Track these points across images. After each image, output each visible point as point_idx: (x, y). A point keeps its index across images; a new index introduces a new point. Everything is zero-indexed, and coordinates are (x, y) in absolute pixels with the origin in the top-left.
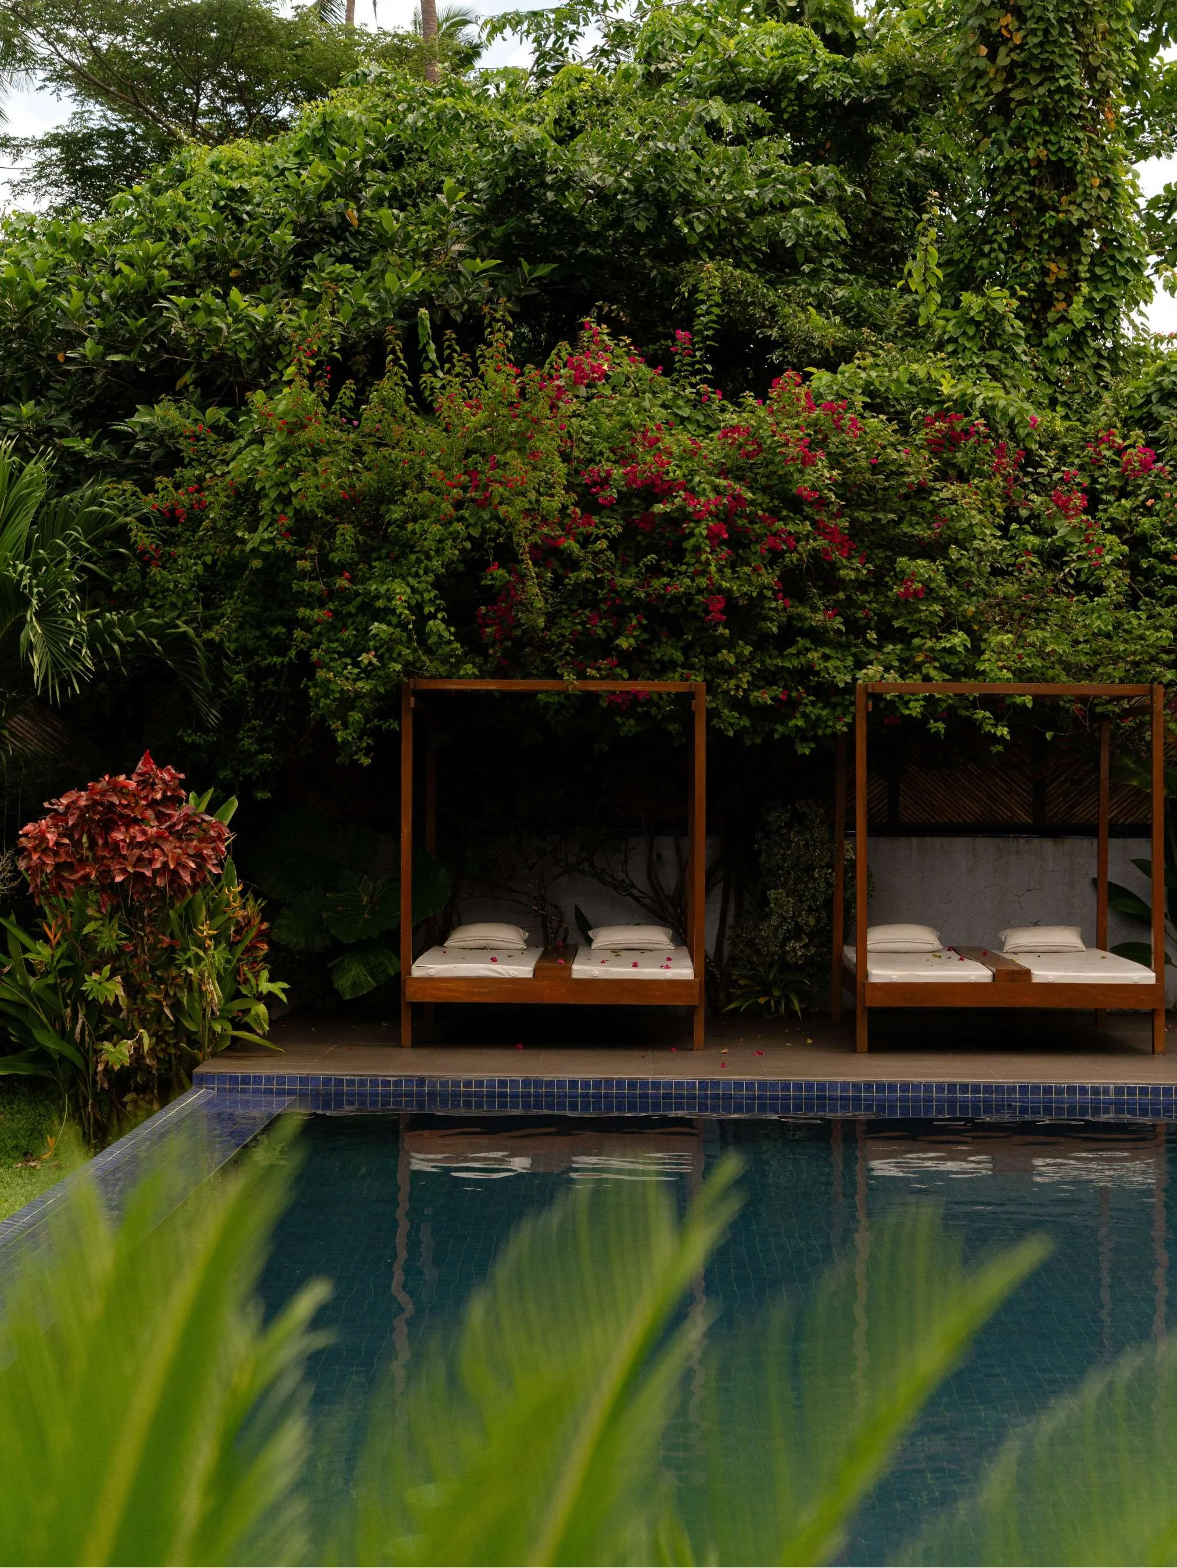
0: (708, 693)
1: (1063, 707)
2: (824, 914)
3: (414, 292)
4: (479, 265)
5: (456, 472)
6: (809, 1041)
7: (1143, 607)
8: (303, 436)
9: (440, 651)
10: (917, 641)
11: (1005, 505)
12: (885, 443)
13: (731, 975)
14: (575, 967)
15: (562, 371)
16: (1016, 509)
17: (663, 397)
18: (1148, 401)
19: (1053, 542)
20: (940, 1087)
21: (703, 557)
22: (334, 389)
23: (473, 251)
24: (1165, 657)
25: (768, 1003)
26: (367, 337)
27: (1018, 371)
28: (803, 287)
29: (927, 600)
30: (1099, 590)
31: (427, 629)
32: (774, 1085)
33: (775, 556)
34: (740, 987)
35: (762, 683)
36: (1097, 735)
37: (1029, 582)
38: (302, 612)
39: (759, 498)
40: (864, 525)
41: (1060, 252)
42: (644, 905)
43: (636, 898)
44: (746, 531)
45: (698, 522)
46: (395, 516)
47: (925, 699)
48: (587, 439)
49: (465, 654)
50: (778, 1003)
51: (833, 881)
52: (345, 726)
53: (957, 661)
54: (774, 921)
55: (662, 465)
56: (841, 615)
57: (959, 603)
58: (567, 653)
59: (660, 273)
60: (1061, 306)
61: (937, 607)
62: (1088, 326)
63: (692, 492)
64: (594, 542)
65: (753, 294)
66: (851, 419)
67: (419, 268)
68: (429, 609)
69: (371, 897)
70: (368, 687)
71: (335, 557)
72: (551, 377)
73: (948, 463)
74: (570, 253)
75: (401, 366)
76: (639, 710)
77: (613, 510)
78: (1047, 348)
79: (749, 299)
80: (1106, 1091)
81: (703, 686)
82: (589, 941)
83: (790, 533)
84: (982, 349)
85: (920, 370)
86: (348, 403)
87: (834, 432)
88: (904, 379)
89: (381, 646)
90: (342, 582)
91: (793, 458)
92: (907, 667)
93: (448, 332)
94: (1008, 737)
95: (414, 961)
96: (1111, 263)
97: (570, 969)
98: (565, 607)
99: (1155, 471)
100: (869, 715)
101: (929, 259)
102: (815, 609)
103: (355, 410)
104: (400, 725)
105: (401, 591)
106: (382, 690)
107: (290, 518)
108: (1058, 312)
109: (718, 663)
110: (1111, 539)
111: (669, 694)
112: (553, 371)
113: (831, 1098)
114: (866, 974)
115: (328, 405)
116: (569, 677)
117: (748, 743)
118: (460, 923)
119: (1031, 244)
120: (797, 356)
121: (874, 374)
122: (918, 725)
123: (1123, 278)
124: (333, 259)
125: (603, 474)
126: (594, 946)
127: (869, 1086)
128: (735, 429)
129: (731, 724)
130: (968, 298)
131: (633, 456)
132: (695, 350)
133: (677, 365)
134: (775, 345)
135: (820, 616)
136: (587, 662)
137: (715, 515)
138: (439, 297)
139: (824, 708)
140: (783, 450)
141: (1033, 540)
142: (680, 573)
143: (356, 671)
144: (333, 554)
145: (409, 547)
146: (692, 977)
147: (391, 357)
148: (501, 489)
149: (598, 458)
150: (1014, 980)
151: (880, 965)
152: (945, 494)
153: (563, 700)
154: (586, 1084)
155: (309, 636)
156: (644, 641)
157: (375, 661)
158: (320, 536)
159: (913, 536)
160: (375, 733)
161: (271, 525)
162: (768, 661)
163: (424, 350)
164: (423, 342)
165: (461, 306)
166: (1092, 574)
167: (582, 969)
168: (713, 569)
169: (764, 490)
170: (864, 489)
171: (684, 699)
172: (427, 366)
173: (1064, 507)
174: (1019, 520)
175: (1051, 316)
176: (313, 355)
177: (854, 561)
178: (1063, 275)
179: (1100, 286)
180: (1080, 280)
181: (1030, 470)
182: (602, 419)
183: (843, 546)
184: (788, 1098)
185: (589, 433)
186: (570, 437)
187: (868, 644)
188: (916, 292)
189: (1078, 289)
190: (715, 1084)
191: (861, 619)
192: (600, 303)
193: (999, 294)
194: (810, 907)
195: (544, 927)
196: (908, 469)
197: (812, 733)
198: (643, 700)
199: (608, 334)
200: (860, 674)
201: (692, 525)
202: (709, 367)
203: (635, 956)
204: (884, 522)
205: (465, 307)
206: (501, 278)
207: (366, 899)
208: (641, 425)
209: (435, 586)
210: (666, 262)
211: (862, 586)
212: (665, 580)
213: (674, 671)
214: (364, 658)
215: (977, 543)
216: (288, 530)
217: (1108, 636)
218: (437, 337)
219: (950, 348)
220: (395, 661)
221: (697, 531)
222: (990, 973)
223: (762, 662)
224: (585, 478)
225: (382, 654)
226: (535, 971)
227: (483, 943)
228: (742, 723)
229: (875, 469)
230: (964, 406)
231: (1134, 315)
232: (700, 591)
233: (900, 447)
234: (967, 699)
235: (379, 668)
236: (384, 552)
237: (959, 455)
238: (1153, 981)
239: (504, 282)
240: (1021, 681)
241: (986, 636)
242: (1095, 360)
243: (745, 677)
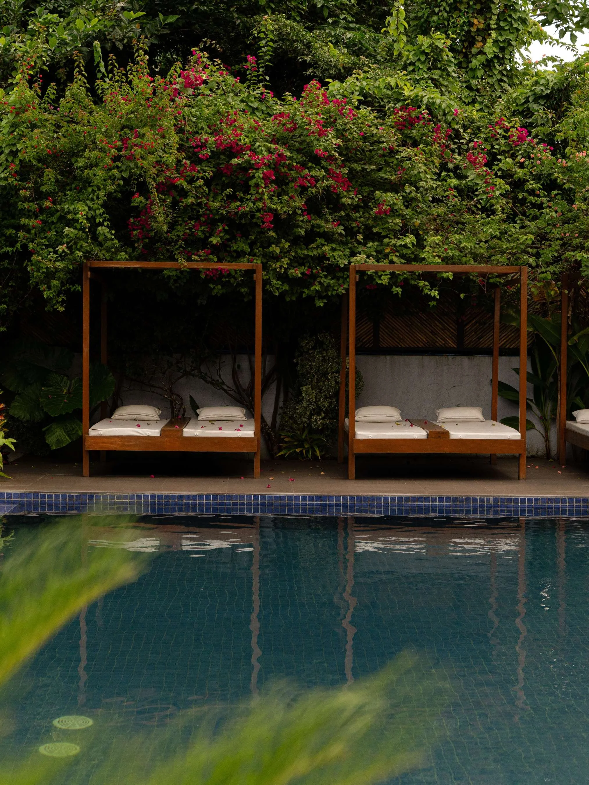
0: (264, 270)
1: (472, 280)
2: (334, 400)
3: (94, 31)
4: (133, 15)
5: (114, 139)
6: (323, 473)
7: (518, 222)
8: (24, 116)
9: (106, 245)
10: (386, 240)
11: (440, 161)
12: (370, 124)
13: (281, 435)
14: (185, 430)
15: (177, 80)
16: (446, 164)
17: (242, 96)
18: (527, 101)
19: (466, 183)
20: (393, 499)
21: (260, 190)
22: (44, 89)
23: (131, 7)
24: (530, 250)
25: (301, 452)
26: (66, 58)
27: (449, 82)
28: (327, 31)
29: (393, 216)
30: (494, 212)
31: (97, 232)
32: (297, 497)
33: (303, 189)
34: (286, 443)
35: (296, 265)
36: (493, 296)
37: (454, 206)
38: (23, 221)
39: (294, 155)
40: (358, 172)
41: (480, 12)
42: (230, 395)
43: (225, 391)
44: (287, 175)
45: (257, 169)
46: (80, 164)
47: (391, 274)
48: (194, 120)
49: (121, 246)
50: (307, 452)
51: (339, 380)
52: (49, 288)
53: (409, 252)
54: (305, 404)
55: (237, 136)
56: (343, 225)
57: (411, 218)
58: (181, 246)
59: (242, 22)
60: (480, 45)
61: (398, 221)
62: (496, 57)
63: (254, 152)
64: (196, 181)
65: (297, 35)
66: (349, 109)
67: (98, 17)
68: (99, 220)
69: (69, 390)
70: (62, 266)
71: (44, 189)
72: (171, 83)
73: (407, 136)
74: (188, 9)
75: (83, 75)
76: (224, 280)
77: (209, 162)
78: (471, 69)
79: (294, 38)
80: (488, 500)
81: (261, 267)
82: (197, 415)
83: (312, 176)
84: (429, 69)
85: (392, 81)
86: (53, 97)
87: (340, 117)
88: (382, 86)
89: (71, 241)
90: (47, 203)
91: (313, 132)
92: (380, 256)
93: (111, 55)
94: (438, 297)
95: (90, 427)
96: (509, 19)
97: (182, 431)
98: (180, 219)
99: (527, 142)
100: (357, 284)
101: (400, 16)
102: (327, 221)
103: (56, 101)
104: (82, 288)
105: (82, 207)
106: (71, 267)
107: (17, 165)
108: (478, 48)
109: (270, 252)
110: (500, 182)
111: (240, 271)
112: (172, 80)
113: (330, 505)
114: (354, 434)
115: (41, 97)
116: (182, 261)
117: (288, 299)
118: (123, 405)
119: (462, 8)
120: (321, 73)
121: (364, 83)
122: (387, 289)
123: (516, 28)
124: (47, 11)
125: (203, 141)
126: (199, 418)
127: (352, 498)
128: (282, 115)
129: (277, 289)
130: (421, 39)
131: (221, 130)
132: (259, 68)
133: (249, 77)
134: (310, 65)
135: (330, 225)
136: (193, 252)
137: (269, 166)
138: (109, 34)
139: (332, 279)
140: (308, 127)
141: (454, 182)
142: (247, 200)
143: (55, 256)
144: (43, 187)
145: (88, 182)
146: (253, 436)
147: (77, 69)
148: (139, 150)
149: (200, 131)
150: (439, 437)
151: (363, 429)
152: (404, 154)
153: (178, 273)
154: (188, 497)
155: (28, 235)
156: (228, 240)
157: (66, 250)
158: (35, 176)
159: (386, 179)
160: (67, 292)
161: (5, 169)
162: (299, 251)
163: (98, 66)
164: (97, 61)
165: (123, 40)
166: (488, 202)
167: (189, 431)
168: (266, 197)
169: (299, 151)
170: (359, 151)
171: (249, 273)
172: (99, 75)
173: (473, 162)
174: (448, 170)
175: (474, 50)
176: (33, 67)
177: (351, 193)
178: (481, 26)
179: (503, 33)
180: (491, 29)
181: (456, 141)
182: (204, 109)
183: (345, 184)
184: (305, 505)
185: (196, 116)
186: (184, 119)
187: (359, 243)
188: (393, 36)
189: (490, 35)
190: (263, 497)
191: (354, 227)
192: (205, 39)
193: (440, 37)
194: (326, 396)
195: (172, 408)
196: (383, 139)
197: (325, 294)
198: (225, 274)
199: (208, 58)
200: (353, 259)
201: (254, 171)
202: (268, 78)
203: (221, 424)
204: (369, 170)
205: (126, 41)
206: (147, 23)
207: (65, 391)
208: (226, 112)
209: (103, 206)
210: (246, 16)
211: (356, 208)
212: (238, 203)
213: (244, 257)
214: (60, 248)
215: (422, 183)
216: (16, 172)
217: (500, 239)
218: (105, 58)
219: (410, 68)
220: (79, 250)
221: (257, 175)
222: (425, 433)
223: (296, 252)
224: (192, 143)
225: (71, 246)
226: (161, 432)
227: (134, 417)
228: (284, 288)
229: (365, 139)
230: (417, 102)
231: (522, 50)
232: (258, 210)
233: (379, 127)
234: (415, 274)
235: (69, 254)
236: (74, 186)
237: (414, 131)
238: (519, 438)
239: (148, 26)
240: (447, 263)
241: (426, 237)
242: (499, 77)
243: (285, 261)
